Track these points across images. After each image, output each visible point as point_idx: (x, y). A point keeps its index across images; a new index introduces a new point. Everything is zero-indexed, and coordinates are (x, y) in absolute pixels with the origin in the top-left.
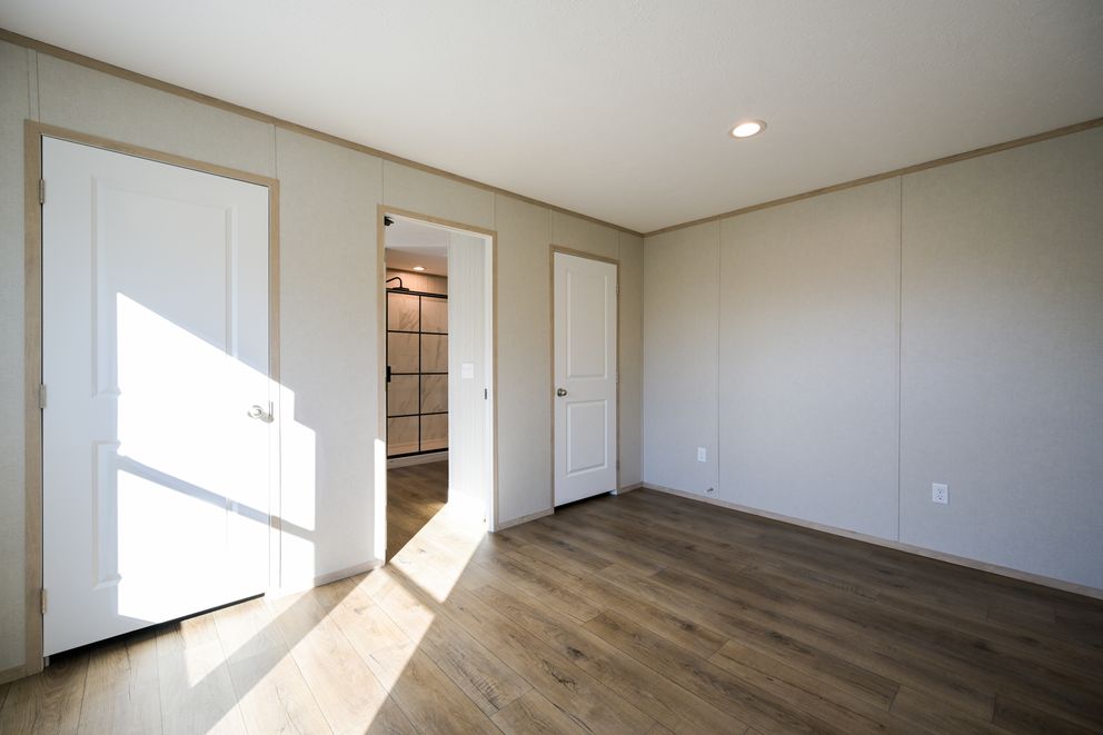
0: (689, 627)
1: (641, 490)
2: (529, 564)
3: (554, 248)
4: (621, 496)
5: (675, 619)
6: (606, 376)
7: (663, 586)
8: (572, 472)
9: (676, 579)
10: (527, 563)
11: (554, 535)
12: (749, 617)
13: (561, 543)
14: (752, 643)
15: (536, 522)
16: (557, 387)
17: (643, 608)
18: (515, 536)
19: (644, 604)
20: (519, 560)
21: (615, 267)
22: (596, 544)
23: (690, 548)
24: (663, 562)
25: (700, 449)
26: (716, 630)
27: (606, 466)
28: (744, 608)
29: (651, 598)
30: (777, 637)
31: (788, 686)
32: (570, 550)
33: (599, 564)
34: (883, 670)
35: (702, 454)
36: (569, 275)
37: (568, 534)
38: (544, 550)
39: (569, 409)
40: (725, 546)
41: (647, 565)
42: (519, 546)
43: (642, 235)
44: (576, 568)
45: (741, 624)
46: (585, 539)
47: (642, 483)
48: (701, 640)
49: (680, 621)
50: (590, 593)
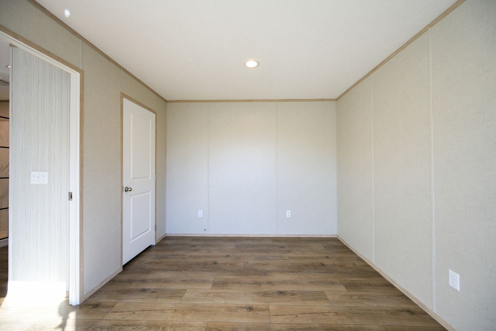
0: (250, 309)
1: (166, 238)
2: (131, 317)
3: (123, 95)
4: (158, 245)
5: (241, 308)
6: (150, 178)
7: (221, 291)
8: (132, 239)
9: (224, 284)
10: (129, 318)
11: (133, 286)
12: (265, 288)
13: (144, 290)
14: (277, 301)
15: (113, 281)
16: (125, 186)
17: (223, 310)
18: (103, 300)
19: (222, 307)
20: (120, 318)
21: (154, 115)
22: (167, 281)
23: (215, 263)
24: (210, 276)
25: (199, 211)
26: (261, 304)
27: (150, 230)
28: (260, 285)
29: (221, 302)
30: (281, 293)
31: (303, 315)
32: (153, 292)
33: (178, 294)
34: (316, 288)
35: (200, 213)
36: (132, 115)
37: (144, 281)
38: (135, 301)
39: (131, 199)
40: (228, 256)
41: (204, 282)
42: (113, 306)
43: (166, 101)
44: (167, 303)
45: (265, 294)
46: (158, 281)
47: (166, 234)
48: (260, 312)
49: (245, 308)
50: (189, 317)
